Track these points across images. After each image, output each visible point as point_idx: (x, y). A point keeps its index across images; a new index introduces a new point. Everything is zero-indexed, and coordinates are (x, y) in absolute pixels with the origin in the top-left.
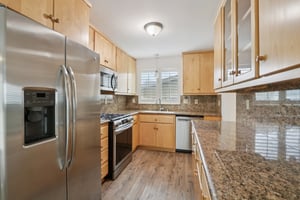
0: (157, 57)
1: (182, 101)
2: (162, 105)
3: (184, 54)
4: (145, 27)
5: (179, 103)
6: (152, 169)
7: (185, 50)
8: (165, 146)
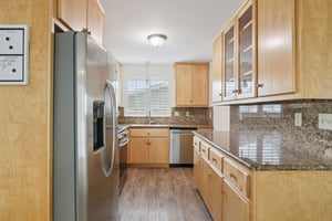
0: (147, 64)
1: (173, 114)
2: (152, 118)
3: (177, 63)
4: (149, 37)
5: (170, 115)
6: (152, 184)
7: (179, 60)
8: (158, 162)
